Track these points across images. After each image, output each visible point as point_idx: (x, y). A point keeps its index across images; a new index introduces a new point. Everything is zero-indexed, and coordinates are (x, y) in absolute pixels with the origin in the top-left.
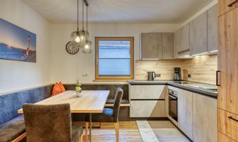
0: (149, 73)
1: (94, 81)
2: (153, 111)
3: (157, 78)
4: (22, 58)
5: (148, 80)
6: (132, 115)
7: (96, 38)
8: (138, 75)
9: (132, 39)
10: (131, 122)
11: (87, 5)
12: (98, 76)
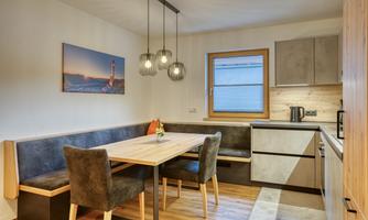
0: (292, 108)
1: (205, 119)
2: (292, 175)
3: (307, 118)
4: (103, 89)
5: (291, 121)
6: (254, 178)
7: (209, 55)
8: (274, 112)
9: (265, 52)
10: (253, 188)
11: (177, 12)
12: (213, 113)
